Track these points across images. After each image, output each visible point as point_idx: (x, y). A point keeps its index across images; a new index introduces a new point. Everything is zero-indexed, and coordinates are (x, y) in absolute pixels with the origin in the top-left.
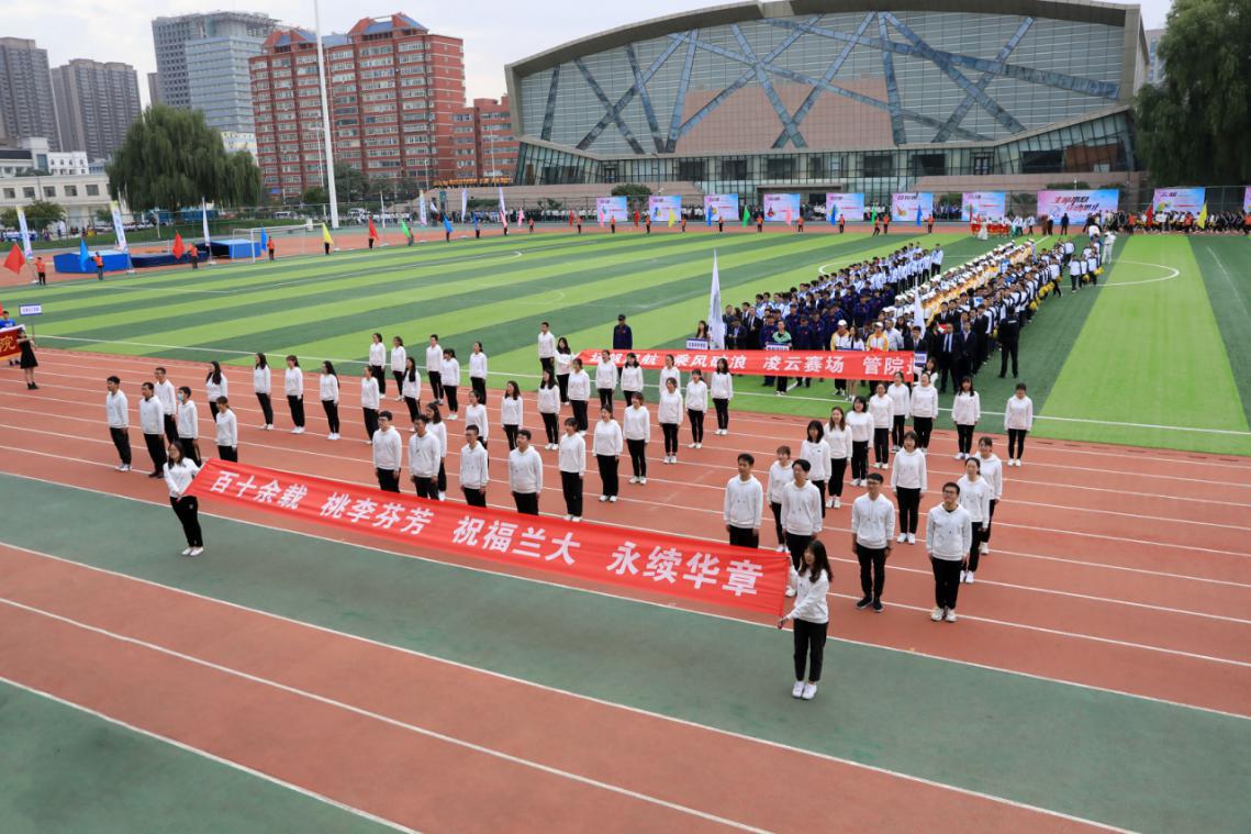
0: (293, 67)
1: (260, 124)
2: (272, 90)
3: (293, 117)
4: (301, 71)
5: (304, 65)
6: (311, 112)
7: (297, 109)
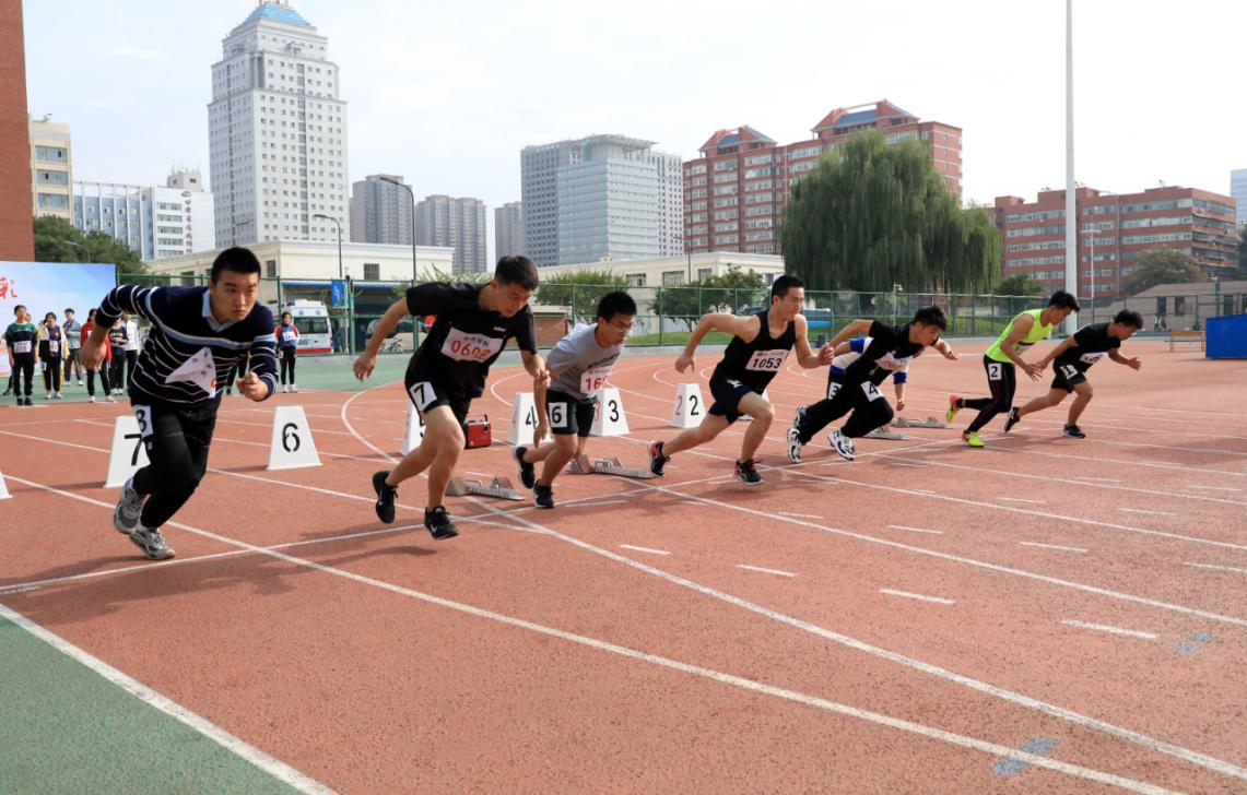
0: (740, 169)
1: (692, 237)
2: (710, 197)
3: (735, 227)
4: (750, 174)
5: (753, 167)
6: (758, 222)
7: (741, 218)
